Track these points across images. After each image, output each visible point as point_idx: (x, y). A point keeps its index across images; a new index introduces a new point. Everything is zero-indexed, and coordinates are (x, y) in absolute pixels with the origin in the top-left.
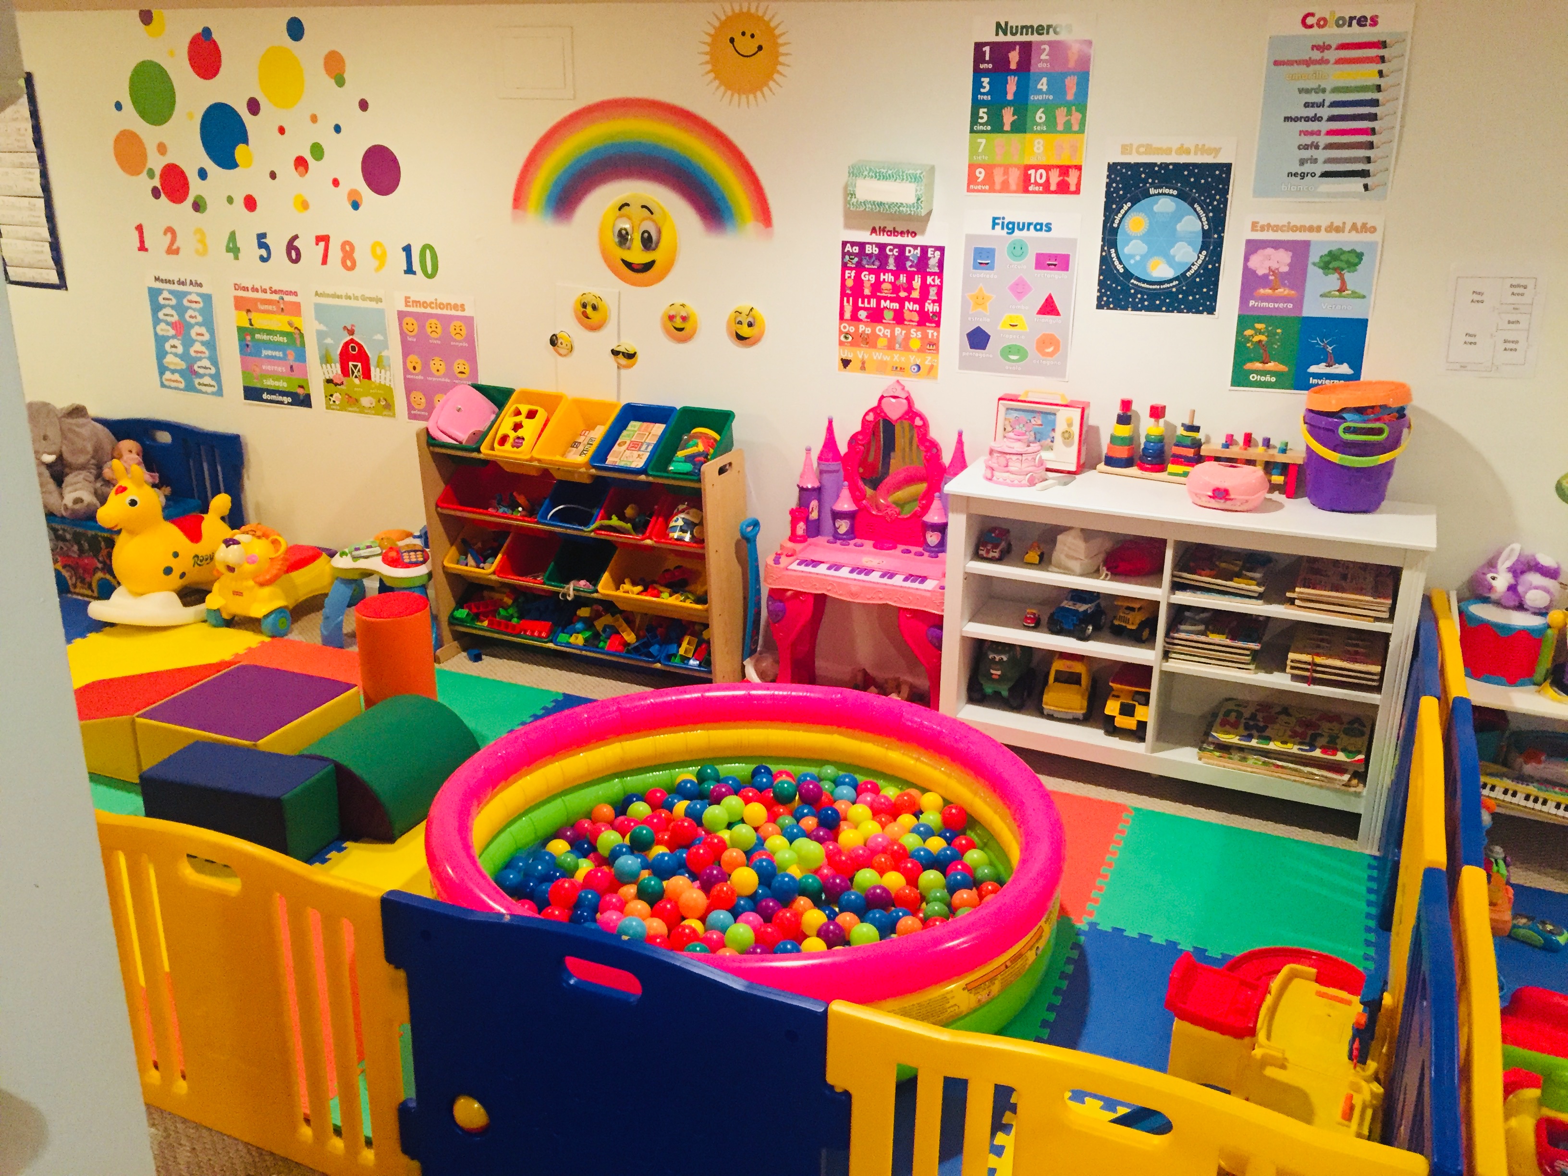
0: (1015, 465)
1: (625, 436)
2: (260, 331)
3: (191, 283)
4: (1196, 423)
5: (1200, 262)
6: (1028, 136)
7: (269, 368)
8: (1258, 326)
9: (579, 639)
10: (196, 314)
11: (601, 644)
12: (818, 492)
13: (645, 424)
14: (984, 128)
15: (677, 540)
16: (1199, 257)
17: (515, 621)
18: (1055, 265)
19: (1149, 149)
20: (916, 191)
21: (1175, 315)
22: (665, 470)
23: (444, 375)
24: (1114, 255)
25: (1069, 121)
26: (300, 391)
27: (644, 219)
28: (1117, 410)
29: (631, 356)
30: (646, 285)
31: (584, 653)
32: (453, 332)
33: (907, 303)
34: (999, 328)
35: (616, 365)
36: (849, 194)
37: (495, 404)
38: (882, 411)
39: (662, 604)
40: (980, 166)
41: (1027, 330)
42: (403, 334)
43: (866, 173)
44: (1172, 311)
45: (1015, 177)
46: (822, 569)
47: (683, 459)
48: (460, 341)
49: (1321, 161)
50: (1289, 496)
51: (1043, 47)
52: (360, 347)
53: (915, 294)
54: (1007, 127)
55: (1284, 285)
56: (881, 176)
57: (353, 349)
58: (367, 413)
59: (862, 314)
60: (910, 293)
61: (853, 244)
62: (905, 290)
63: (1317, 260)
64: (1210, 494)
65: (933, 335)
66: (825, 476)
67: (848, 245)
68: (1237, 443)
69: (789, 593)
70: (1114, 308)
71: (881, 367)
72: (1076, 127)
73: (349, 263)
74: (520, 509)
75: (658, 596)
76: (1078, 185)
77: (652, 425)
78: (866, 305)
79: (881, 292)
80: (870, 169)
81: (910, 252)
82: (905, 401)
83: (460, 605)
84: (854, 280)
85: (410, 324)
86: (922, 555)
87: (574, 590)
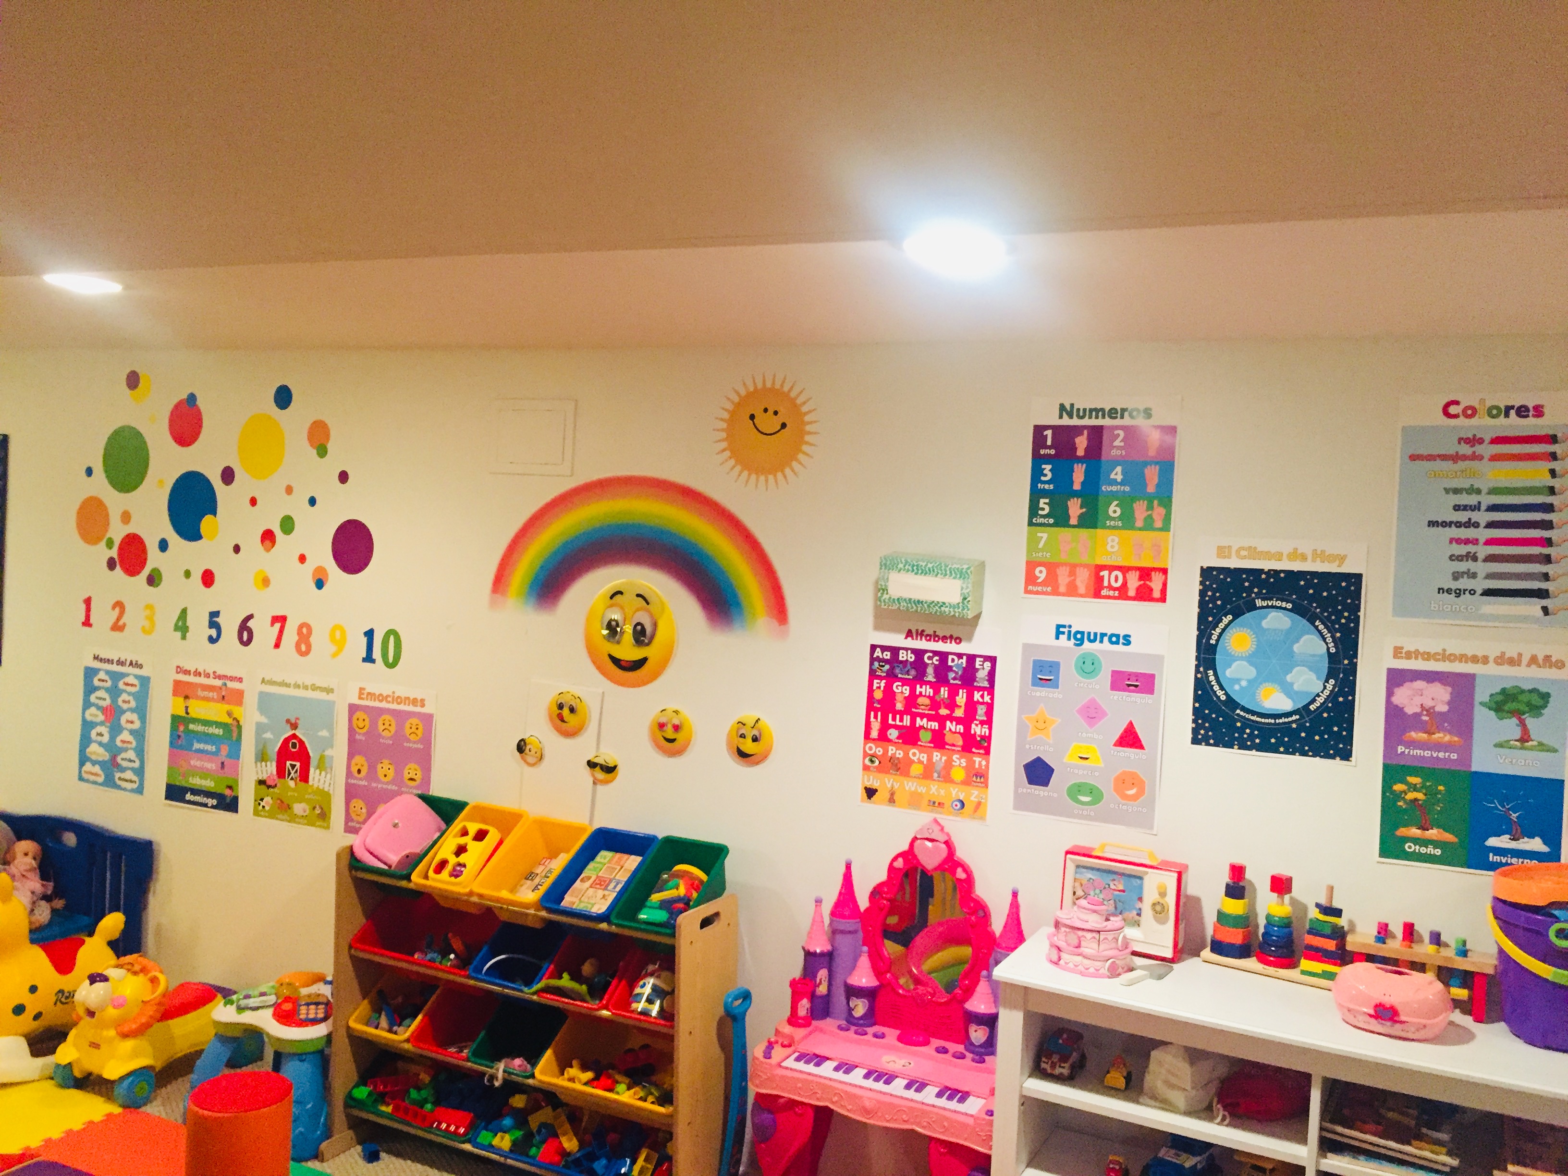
0: (1090, 947)
1: (591, 871)
2: (195, 721)
3: (131, 664)
4: (1336, 904)
5: (1327, 693)
6: (1099, 531)
7: (198, 763)
8: (1414, 780)
9: (504, 1141)
10: (131, 698)
11: (533, 1151)
12: (828, 958)
13: (618, 855)
14: (1045, 521)
15: (641, 1013)
16: (1325, 687)
17: (429, 1107)
18: (1136, 686)
19: (1253, 552)
20: (962, 589)
21: (1297, 758)
22: (634, 918)
23: (393, 782)
24: (1212, 678)
25: (1150, 517)
26: (227, 792)
27: (638, 610)
28: (1225, 878)
29: (610, 770)
30: (634, 686)
31: (510, 1162)
32: (408, 731)
33: (948, 723)
34: (1066, 760)
35: (591, 780)
36: (881, 589)
37: (443, 819)
38: (915, 857)
39: (616, 1101)
40: (1041, 564)
41: (1102, 765)
42: (352, 731)
43: (901, 566)
44: (1293, 753)
45: (1083, 579)
46: (827, 1069)
47: (657, 905)
48: (415, 742)
49: (1481, 575)
50: (1479, 1019)
51: (1116, 432)
52: (302, 743)
53: (959, 713)
54: (1073, 521)
55: (1445, 730)
56: (917, 569)
57: (294, 745)
58: (299, 823)
59: (893, 734)
60: (953, 711)
61: (884, 648)
62: (947, 707)
63: (1487, 699)
64: (1372, 1012)
65: (980, 763)
66: (839, 937)
67: (878, 650)
68: (1394, 937)
69: (782, 1101)
70: (1216, 745)
71: (914, 802)
72: (1159, 524)
73: (303, 648)
74: (452, 956)
75: (611, 1090)
76: (1164, 591)
77: (626, 856)
78: (898, 723)
79: (917, 708)
80: (906, 562)
81: (953, 660)
82: (944, 846)
83: (363, 1081)
84: (884, 692)
85: (361, 720)
86: (962, 1057)
87: (504, 1071)
